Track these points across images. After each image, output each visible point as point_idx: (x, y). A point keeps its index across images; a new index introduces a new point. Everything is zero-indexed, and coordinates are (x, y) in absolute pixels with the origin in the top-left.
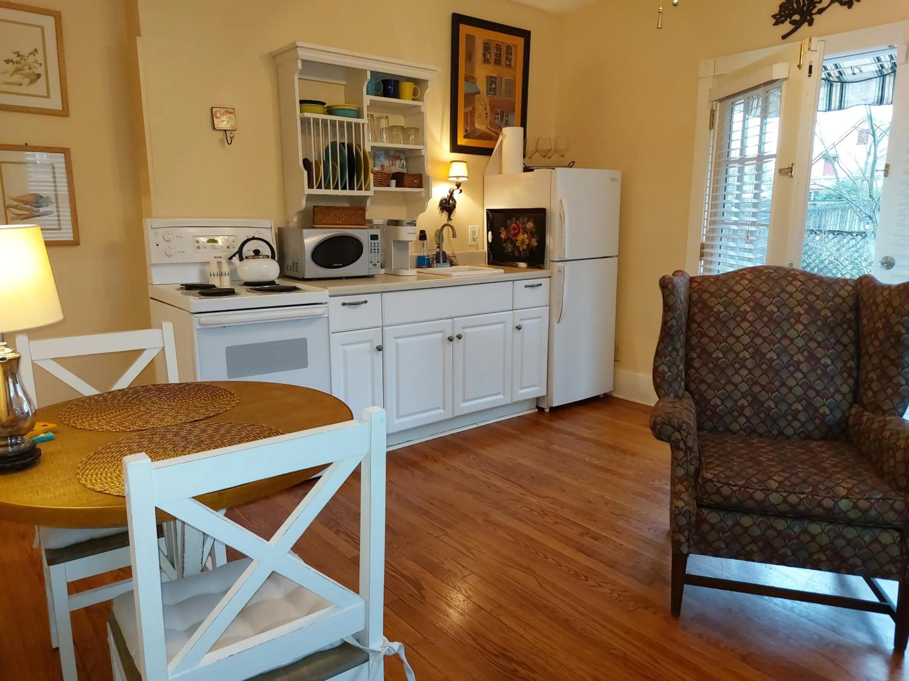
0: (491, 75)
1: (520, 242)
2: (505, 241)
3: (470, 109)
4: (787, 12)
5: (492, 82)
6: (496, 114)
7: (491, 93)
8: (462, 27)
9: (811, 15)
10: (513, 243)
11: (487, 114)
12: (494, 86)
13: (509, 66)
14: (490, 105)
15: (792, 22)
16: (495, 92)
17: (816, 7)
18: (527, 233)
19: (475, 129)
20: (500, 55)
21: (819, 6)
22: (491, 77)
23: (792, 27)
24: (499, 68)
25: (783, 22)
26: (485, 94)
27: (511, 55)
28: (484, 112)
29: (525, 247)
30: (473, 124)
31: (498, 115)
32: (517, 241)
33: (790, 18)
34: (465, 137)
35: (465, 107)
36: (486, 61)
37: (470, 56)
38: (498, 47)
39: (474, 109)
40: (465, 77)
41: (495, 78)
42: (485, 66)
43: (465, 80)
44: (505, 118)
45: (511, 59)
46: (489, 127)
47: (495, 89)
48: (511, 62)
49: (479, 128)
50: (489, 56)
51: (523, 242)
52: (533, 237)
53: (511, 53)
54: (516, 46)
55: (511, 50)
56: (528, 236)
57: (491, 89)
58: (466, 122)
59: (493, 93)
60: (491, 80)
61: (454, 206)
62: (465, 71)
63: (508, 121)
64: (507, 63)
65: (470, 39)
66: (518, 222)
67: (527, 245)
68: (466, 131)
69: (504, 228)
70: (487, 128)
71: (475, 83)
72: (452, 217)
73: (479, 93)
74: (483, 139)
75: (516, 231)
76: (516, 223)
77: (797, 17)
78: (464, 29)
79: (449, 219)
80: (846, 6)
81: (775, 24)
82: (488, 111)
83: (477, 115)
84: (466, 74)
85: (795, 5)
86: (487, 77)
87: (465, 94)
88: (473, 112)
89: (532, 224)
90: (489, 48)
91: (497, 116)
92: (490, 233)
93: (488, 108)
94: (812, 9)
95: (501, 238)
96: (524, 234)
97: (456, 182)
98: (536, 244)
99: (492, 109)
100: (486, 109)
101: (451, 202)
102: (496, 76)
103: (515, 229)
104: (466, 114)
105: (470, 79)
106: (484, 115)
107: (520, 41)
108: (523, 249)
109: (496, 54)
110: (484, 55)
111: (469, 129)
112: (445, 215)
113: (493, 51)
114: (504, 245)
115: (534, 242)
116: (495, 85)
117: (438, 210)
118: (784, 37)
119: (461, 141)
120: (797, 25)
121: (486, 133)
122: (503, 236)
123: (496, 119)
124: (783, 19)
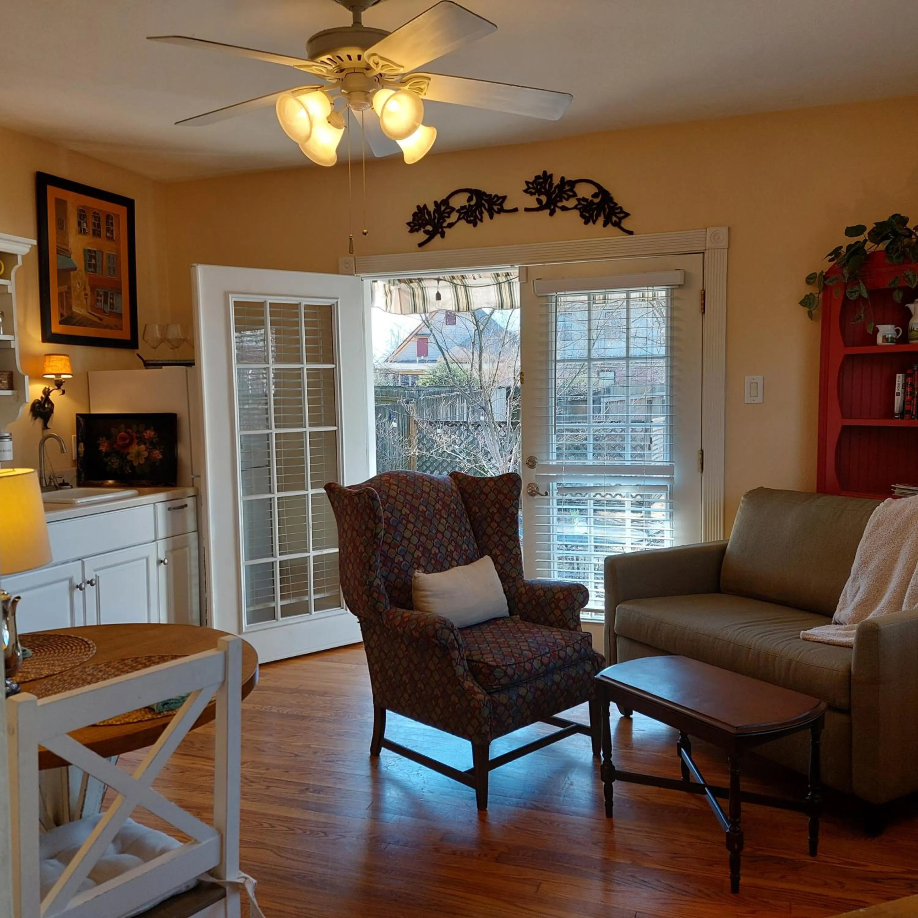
0: (90, 248)
1: (133, 455)
2: (107, 454)
3: (64, 288)
4: (420, 222)
5: (91, 257)
6: (98, 296)
7: (90, 270)
8: (51, 189)
9: (442, 228)
10: (123, 457)
11: (86, 295)
12: (93, 261)
13: (111, 239)
14: (90, 285)
15: (426, 232)
16: (95, 270)
17: (445, 221)
18: (145, 444)
19: (72, 314)
20: (99, 225)
21: (448, 221)
22: (89, 251)
23: (426, 237)
24: (98, 240)
25: (417, 230)
26: (83, 270)
27: (112, 226)
28: (83, 293)
29: (142, 461)
30: (70, 307)
31: (101, 296)
32: (128, 454)
33: (424, 228)
34: (61, 323)
35: (59, 285)
36: (82, 231)
37: (61, 224)
38: (96, 216)
39: (69, 288)
40: (57, 249)
41: (95, 252)
42: (82, 237)
43: (57, 253)
44: (109, 301)
45: (112, 231)
46: (90, 312)
47: (95, 266)
48: (112, 234)
49: (78, 312)
50: (85, 225)
51: (139, 454)
52: (155, 448)
53: (112, 223)
54: (118, 216)
55: (112, 220)
56: (147, 448)
57: (90, 265)
58: (61, 305)
59: (93, 270)
60: (90, 255)
61: (51, 411)
62: (57, 242)
63: (113, 305)
64: (108, 235)
65: (61, 204)
66: (129, 430)
67: (145, 458)
68: (62, 315)
69: (104, 438)
70: (89, 313)
71: (70, 257)
72: (49, 425)
73: (75, 269)
74: (85, 326)
75: (127, 441)
76: (126, 432)
77: (429, 228)
78: (52, 192)
79: (45, 427)
80: (472, 225)
81: (410, 232)
82: (88, 291)
83: (74, 294)
84: (57, 246)
85: (427, 217)
86: (85, 250)
87: (58, 270)
88: (69, 292)
89: (153, 433)
90: (85, 216)
91: (100, 298)
92: (82, 444)
93: (88, 288)
94: (442, 223)
95: (101, 451)
96: (139, 445)
97: (56, 381)
98: (161, 456)
99: (92, 289)
100: (85, 289)
101: (46, 406)
102: (95, 249)
103: (124, 439)
104: (60, 294)
105: (63, 251)
106: (83, 297)
107: (122, 211)
108: (139, 464)
109: (94, 223)
110: (79, 224)
111: (65, 314)
112: (39, 422)
113: (91, 220)
114: (105, 460)
115: (157, 454)
116: (95, 261)
117: (30, 417)
118: (420, 245)
119: (56, 328)
120: (431, 235)
121: (88, 319)
122: (103, 448)
123: (98, 301)
124: (417, 227)
